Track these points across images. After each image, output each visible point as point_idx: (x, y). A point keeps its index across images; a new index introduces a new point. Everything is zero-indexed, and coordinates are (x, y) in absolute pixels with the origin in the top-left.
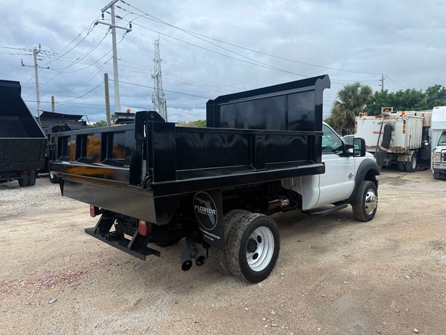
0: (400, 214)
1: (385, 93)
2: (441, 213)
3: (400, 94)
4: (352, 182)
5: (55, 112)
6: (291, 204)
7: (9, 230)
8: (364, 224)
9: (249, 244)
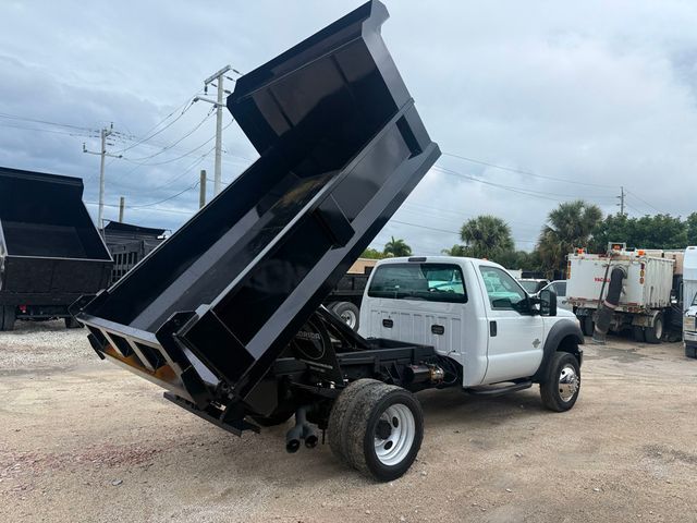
0: (613, 404)
1: (622, 218)
2: (677, 408)
3: (646, 221)
4: (539, 352)
5: (124, 222)
6: (447, 377)
7: (55, 388)
8: (556, 415)
9: (378, 427)
